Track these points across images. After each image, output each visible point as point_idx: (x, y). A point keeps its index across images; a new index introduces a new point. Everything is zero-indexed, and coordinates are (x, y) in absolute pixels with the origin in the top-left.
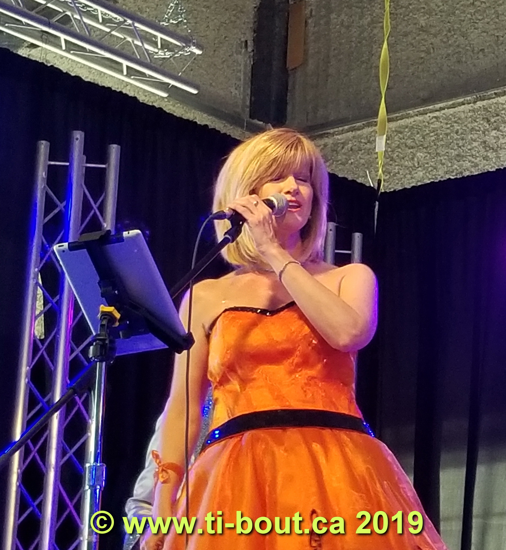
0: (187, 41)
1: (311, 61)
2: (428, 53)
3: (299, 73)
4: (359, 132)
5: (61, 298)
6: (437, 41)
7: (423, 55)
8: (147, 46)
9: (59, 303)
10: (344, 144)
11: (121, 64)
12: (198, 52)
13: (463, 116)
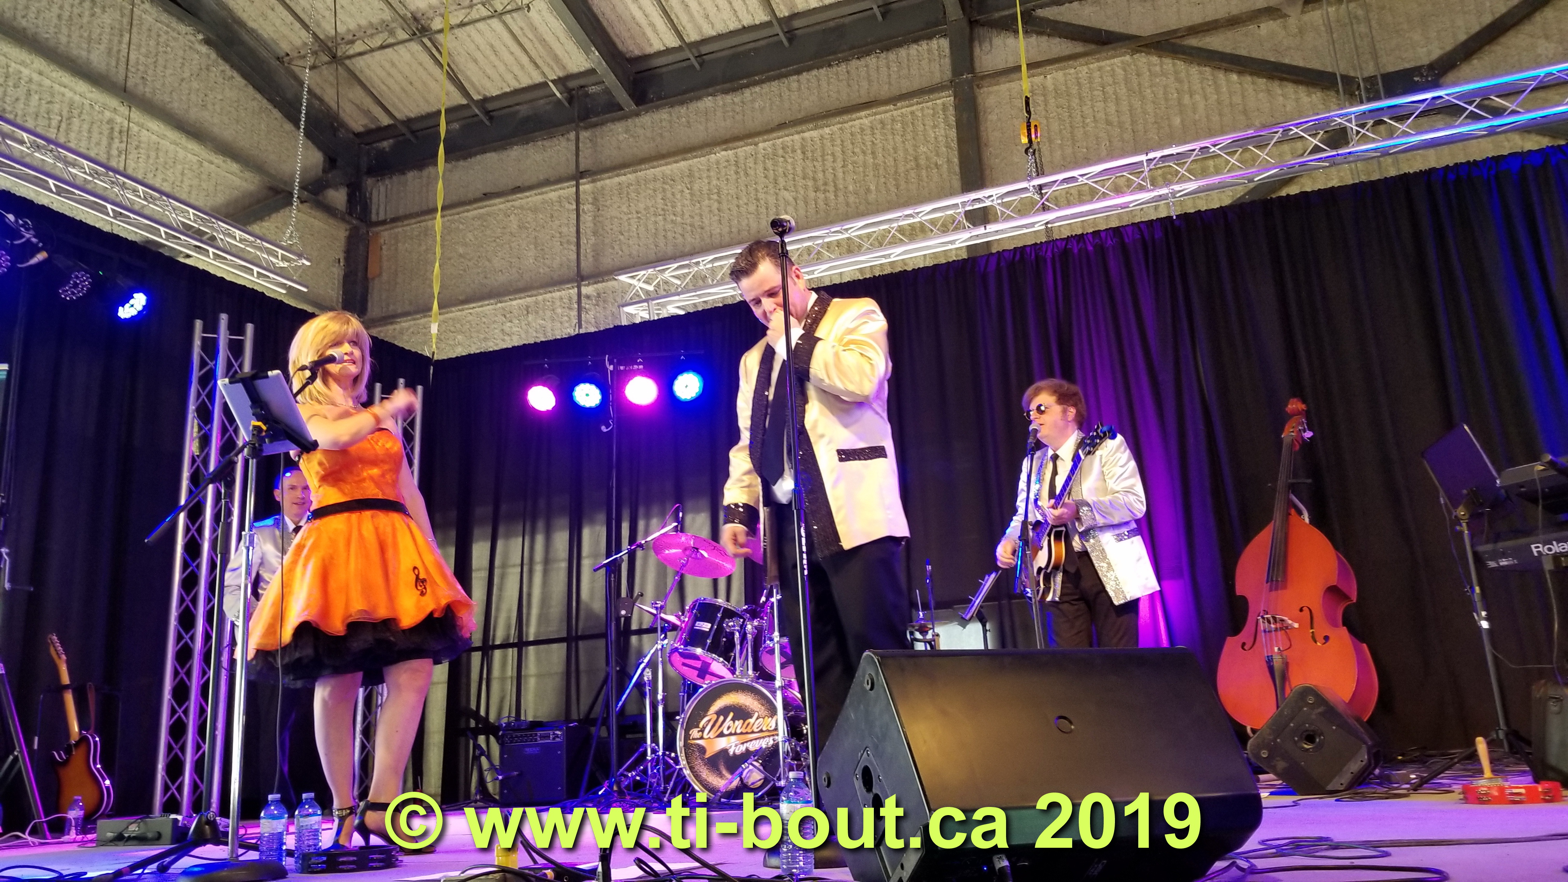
0: (300, 256)
1: (384, 274)
2: (465, 271)
3: (376, 281)
4: (418, 322)
5: (212, 426)
6: (470, 264)
7: (461, 272)
8: (271, 259)
9: (211, 430)
10: (408, 329)
11: (252, 270)
12: (308, 263)
13: (488, 313)
